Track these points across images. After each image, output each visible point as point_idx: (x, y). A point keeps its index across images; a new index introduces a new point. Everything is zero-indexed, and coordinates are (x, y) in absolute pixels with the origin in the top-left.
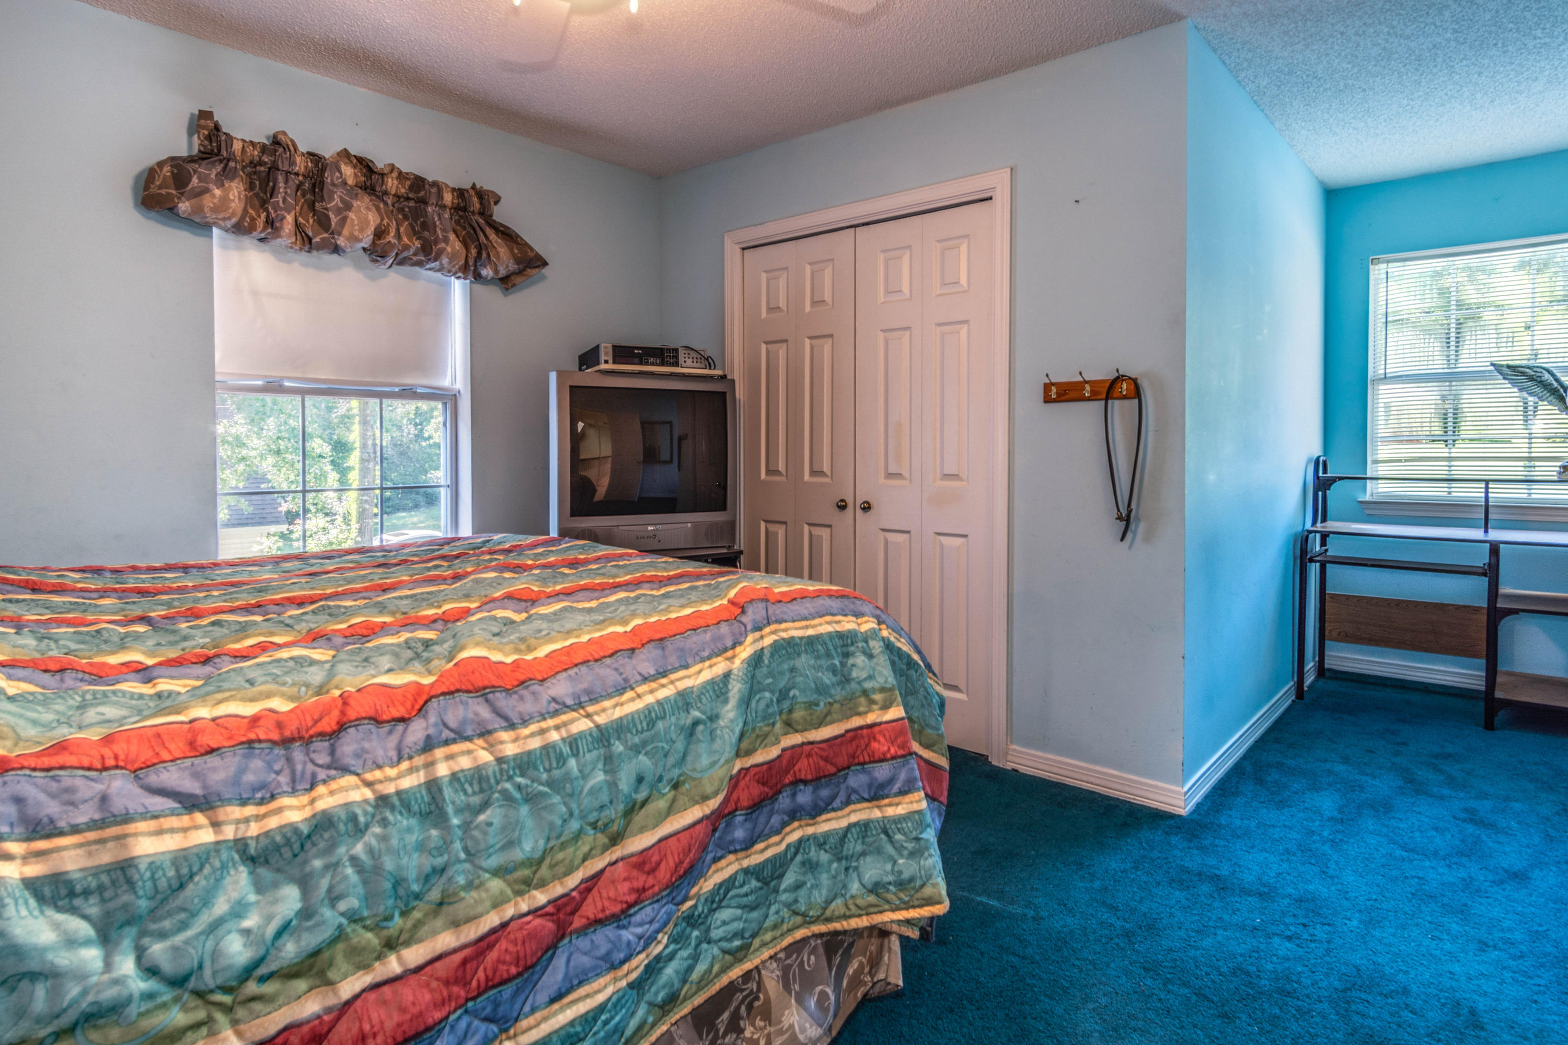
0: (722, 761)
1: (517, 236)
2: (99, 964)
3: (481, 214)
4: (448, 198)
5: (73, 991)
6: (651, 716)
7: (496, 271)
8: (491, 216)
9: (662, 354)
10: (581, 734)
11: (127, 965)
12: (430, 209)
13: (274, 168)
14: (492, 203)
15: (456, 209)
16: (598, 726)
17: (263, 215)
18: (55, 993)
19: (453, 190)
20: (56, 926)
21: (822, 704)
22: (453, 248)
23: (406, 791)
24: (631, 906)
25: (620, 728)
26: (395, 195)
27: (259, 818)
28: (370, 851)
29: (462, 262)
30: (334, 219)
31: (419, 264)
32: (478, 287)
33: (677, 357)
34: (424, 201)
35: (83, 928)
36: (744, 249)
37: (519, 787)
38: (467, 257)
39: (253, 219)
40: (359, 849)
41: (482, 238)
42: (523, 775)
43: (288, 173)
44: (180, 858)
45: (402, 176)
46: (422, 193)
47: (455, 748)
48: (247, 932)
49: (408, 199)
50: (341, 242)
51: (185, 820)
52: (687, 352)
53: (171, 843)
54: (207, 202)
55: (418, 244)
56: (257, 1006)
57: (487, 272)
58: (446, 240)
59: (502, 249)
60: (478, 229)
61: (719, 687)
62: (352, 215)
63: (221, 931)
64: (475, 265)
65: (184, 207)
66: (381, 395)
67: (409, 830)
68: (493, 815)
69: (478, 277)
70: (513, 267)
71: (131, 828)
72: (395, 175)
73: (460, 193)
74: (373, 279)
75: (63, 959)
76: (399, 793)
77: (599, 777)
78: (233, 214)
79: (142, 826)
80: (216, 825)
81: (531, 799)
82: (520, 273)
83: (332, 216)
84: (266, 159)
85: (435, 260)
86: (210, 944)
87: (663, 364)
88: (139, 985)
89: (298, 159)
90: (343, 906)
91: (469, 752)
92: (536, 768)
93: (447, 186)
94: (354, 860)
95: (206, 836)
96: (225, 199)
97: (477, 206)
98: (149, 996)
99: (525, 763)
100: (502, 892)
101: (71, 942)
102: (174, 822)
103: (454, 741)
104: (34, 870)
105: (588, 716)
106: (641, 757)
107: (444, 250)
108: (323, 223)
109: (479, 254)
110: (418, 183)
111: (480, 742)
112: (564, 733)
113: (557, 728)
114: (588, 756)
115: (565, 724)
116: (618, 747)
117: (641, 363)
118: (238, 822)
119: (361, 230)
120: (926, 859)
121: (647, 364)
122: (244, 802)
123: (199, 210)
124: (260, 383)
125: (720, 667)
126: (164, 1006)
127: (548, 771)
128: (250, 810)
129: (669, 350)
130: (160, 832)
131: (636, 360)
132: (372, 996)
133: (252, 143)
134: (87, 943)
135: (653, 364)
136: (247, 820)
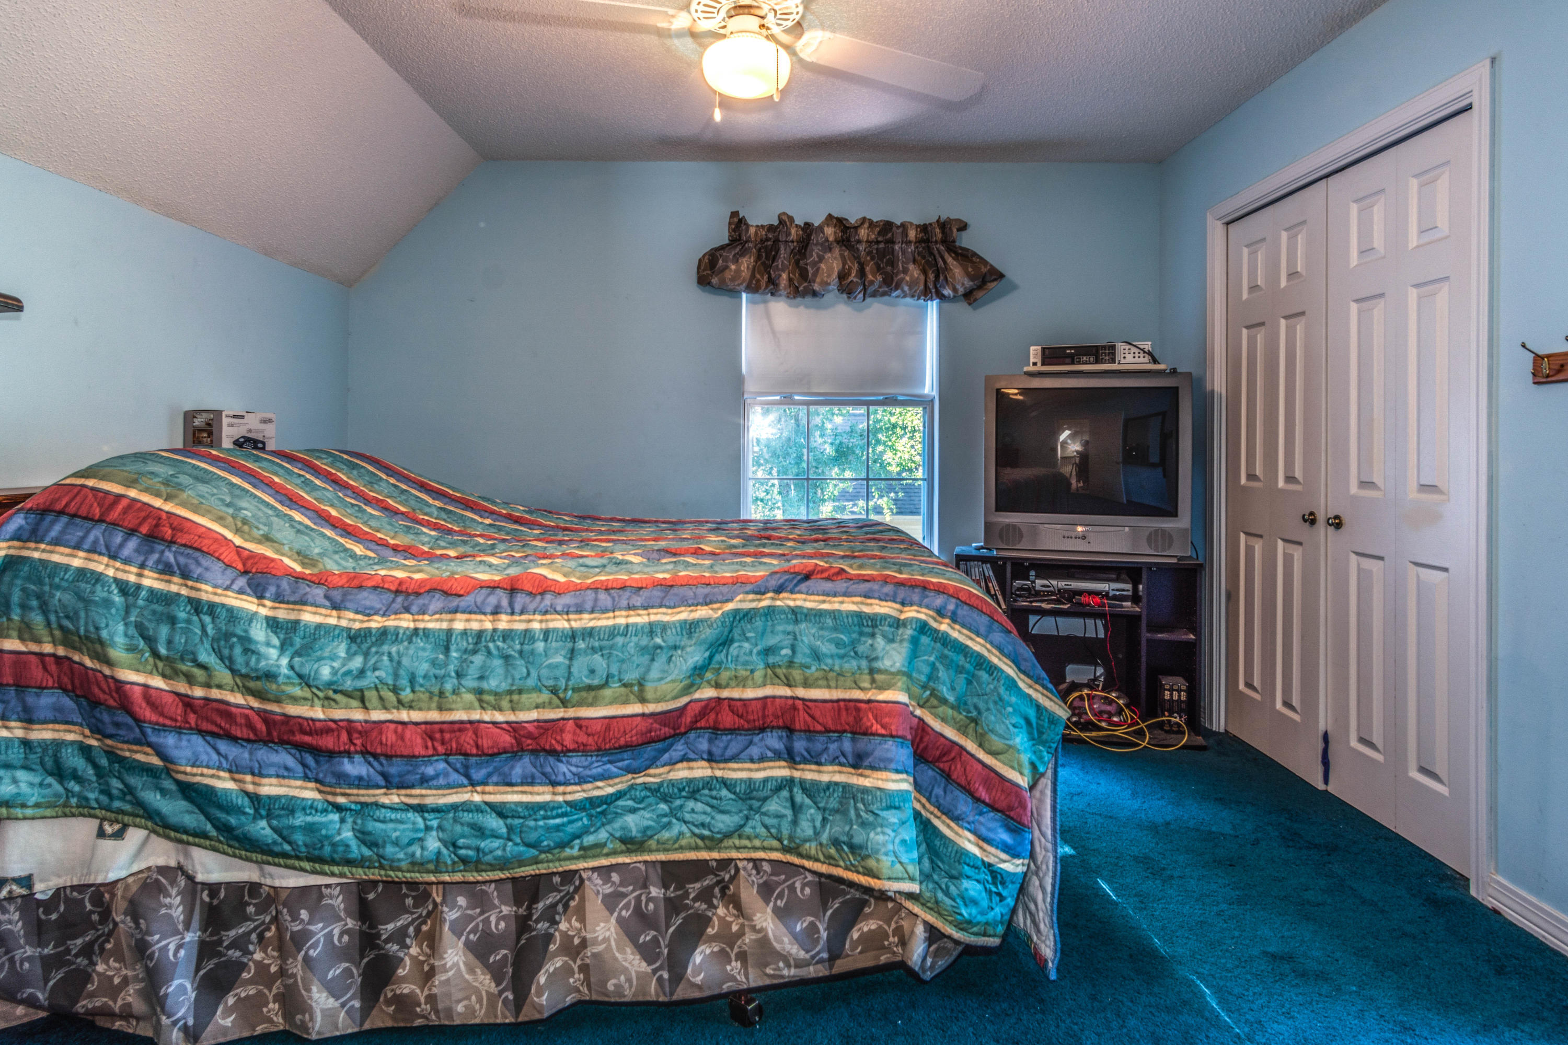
0: (669, 679)
1: (975, 254)
2: (275, 657)
3: (944, 241)
4: (912, 234)
5: (263, 664)
6: (613, 632)
7: (955, 290)
8: (954, 241)
9: (1097, 351)
10: (555, 630)
11: (284, 661)
12: (897, 247)
13: (776, 241)
14: (955, 230)
15: (919, 241)
16: (572, 628)
17: (766, 277)
18: (258, 661)
19: (917, 226)
20: (267, 636)
21: (813, 668)
22: (912, 276)
23: (429, 630)
24: (570, 751)
25: (589, 633)
26: (867, 241)
27: (362, 621)
28: (398, 652)
29: (922, 287)
30: (810, 270)
31: (884, 294)
32: (946, 305)
33: (1114, 354)
34: (892, 242)
35: (276, 642)
36: (1228, 223)
37: (498, 648)
38: (926, 281)
39: (758, 281)
40: (394, 650)
41: (941, 263)
42: (504, 641)
43: (786, 242)
44: (319, 626)
45: (872, 224)
46: (890, 235)
47: (473, 616)
48: (333, 668)
49: (878, 242)
50: (816, 287)
51: (328, 612)
52: (1127, 347)
53: (318, 619)
54: (728, 275)
55: (880, 278)
56: (332, 703)
57: (947, 292)
58: (905, 271)
59: (957, 270)
60: (938, 256)
61: (690, 627)
62: (823, 266)
63: (322, 662)
64: (936, 287)
65: (715, 281)
66: (868, 404)
67: (424, 649)
68: (478, 659)
69: (941, 297)
70: (968, 284)
71: (305, 608)
72: (866, 225)
73: (924, 228)
74: (860, 310)
75: (263, 649)
76: (424, 629)
77: (559, 659)
78: (744, 281)
79: (309, 608)
80: (339, 617)
81: (507, 658)
82: (980, 287)
83: (809, 269)
84: (770, 236)
85: (896, 289)
86: (316, 666)
87: (1097, 362)
88: (285, 670)
89: (793, 231)
90: (377, 673)
91: (481, 621)
92: (513, 640)
93: (911, 224)
94: (389, 654)
95: (333, 621)
96: (738, 271)
97: (939, 236)
98: (288, 677)
99: (507, 635)
100: (471, 703)
101: (268, 644)
102: (323, 611)
103: (475, 613)
104: (270, 613)
105: (568, 620)
106: (595, 656)
107: (903, 279)
108: (804, 276)
109: (937, 277)
110: (887, 226)
111: (490, 617)
112: (544, 626)
113: (541, 621)
114: (554, 644)
115: (547, 621)
116: (581, 645)
117: (1073, 363)
118: (350, 620)
119: (829, 276)
120: (877, 834)
121: (1079, 363)
122: (357, 612)
123: (723, 281)
124: (778, 398)
125: (702, 612)
126: (293, 684)
127: (522, 644)
128: (360, 617)
129: (1104, 347)
130: (315, 613)
131: (1068, 360)
132: (392, 726)
133: (762, 226)
134: (274, 647)
135: (1086, 363)
136: (354, 620)
